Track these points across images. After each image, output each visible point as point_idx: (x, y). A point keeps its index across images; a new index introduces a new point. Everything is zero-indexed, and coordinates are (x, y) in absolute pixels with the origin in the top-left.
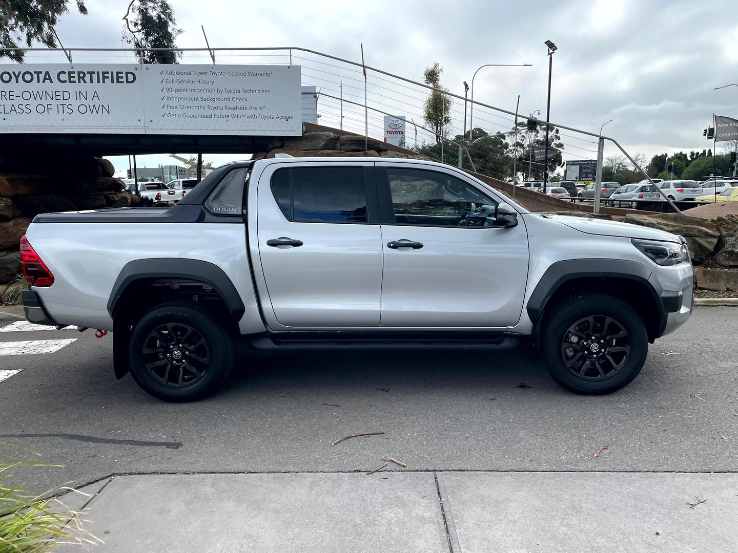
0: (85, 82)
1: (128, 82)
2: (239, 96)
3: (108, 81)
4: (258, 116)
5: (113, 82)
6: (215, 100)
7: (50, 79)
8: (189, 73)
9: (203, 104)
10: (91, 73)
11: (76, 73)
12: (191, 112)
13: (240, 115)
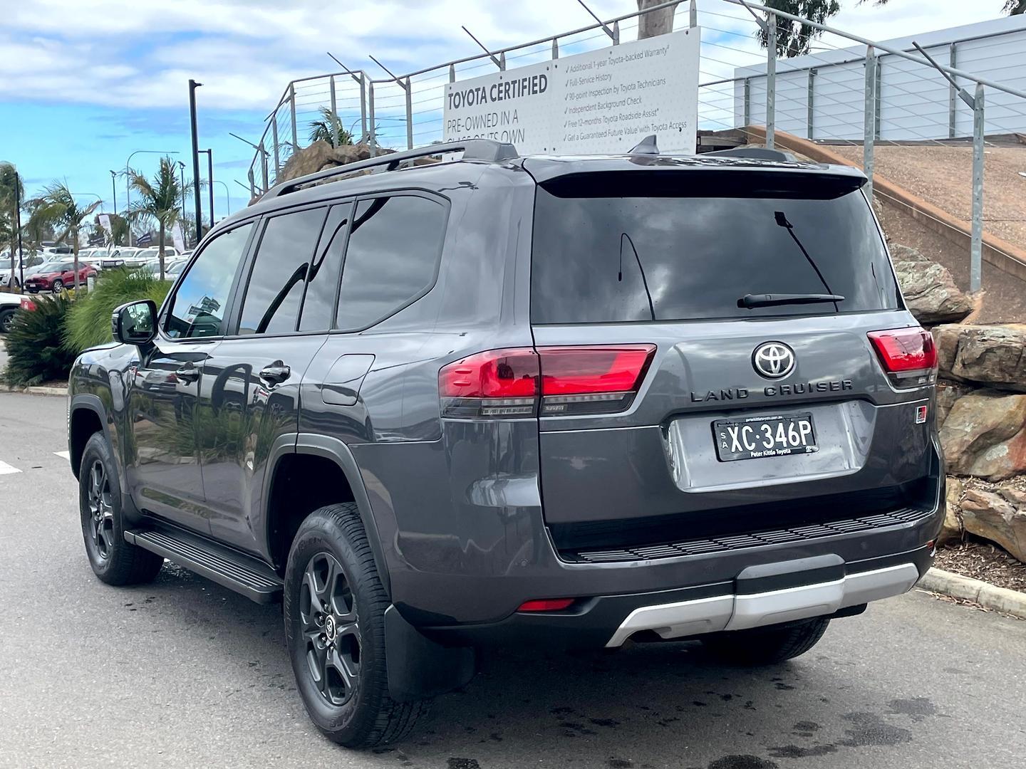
0: (509, 98)
1: (542, 91)
2: (634, 94)
3: (526, 91)
4: (651, 127)
5: (529, 94)
6: (609, 105)
7: (485, 97)
8: (590, 67)
9: (598, 114)
10: (514, 82)
11: (504, 85)
12: (587, 129)
13: (634, 127)
